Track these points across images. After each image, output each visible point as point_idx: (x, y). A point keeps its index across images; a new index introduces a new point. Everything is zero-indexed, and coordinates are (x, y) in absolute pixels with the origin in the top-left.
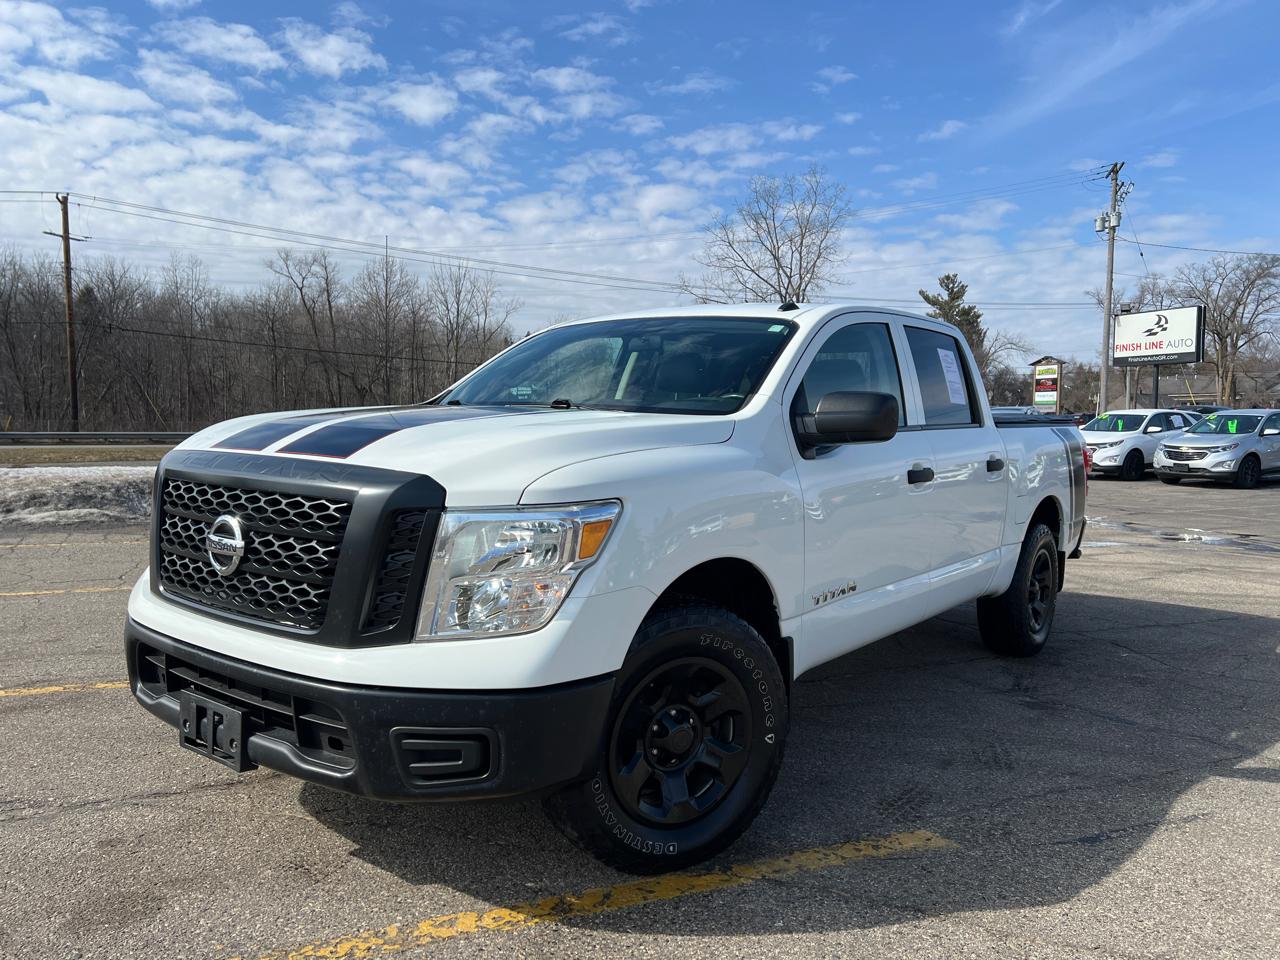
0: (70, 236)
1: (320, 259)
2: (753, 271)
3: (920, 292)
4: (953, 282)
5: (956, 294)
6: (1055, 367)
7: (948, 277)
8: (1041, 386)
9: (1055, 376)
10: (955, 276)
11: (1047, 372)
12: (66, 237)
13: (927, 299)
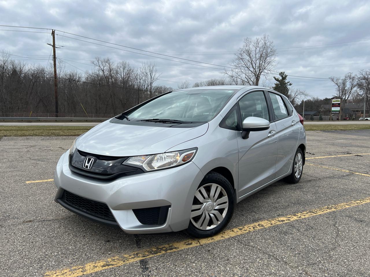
0: (56, 46)
1: (108, 61)
2: (248, 68)
3: (274, 77)
4: (283, 74)
5: (284, 78)
6: (340, 100)
7: (282, 73)
8: (334, 105)
9: (340, 102)
10: (284, 72)
11: (336, 101)
12: (54, 46)
13: (275, 79)
